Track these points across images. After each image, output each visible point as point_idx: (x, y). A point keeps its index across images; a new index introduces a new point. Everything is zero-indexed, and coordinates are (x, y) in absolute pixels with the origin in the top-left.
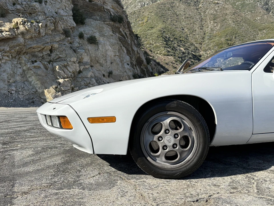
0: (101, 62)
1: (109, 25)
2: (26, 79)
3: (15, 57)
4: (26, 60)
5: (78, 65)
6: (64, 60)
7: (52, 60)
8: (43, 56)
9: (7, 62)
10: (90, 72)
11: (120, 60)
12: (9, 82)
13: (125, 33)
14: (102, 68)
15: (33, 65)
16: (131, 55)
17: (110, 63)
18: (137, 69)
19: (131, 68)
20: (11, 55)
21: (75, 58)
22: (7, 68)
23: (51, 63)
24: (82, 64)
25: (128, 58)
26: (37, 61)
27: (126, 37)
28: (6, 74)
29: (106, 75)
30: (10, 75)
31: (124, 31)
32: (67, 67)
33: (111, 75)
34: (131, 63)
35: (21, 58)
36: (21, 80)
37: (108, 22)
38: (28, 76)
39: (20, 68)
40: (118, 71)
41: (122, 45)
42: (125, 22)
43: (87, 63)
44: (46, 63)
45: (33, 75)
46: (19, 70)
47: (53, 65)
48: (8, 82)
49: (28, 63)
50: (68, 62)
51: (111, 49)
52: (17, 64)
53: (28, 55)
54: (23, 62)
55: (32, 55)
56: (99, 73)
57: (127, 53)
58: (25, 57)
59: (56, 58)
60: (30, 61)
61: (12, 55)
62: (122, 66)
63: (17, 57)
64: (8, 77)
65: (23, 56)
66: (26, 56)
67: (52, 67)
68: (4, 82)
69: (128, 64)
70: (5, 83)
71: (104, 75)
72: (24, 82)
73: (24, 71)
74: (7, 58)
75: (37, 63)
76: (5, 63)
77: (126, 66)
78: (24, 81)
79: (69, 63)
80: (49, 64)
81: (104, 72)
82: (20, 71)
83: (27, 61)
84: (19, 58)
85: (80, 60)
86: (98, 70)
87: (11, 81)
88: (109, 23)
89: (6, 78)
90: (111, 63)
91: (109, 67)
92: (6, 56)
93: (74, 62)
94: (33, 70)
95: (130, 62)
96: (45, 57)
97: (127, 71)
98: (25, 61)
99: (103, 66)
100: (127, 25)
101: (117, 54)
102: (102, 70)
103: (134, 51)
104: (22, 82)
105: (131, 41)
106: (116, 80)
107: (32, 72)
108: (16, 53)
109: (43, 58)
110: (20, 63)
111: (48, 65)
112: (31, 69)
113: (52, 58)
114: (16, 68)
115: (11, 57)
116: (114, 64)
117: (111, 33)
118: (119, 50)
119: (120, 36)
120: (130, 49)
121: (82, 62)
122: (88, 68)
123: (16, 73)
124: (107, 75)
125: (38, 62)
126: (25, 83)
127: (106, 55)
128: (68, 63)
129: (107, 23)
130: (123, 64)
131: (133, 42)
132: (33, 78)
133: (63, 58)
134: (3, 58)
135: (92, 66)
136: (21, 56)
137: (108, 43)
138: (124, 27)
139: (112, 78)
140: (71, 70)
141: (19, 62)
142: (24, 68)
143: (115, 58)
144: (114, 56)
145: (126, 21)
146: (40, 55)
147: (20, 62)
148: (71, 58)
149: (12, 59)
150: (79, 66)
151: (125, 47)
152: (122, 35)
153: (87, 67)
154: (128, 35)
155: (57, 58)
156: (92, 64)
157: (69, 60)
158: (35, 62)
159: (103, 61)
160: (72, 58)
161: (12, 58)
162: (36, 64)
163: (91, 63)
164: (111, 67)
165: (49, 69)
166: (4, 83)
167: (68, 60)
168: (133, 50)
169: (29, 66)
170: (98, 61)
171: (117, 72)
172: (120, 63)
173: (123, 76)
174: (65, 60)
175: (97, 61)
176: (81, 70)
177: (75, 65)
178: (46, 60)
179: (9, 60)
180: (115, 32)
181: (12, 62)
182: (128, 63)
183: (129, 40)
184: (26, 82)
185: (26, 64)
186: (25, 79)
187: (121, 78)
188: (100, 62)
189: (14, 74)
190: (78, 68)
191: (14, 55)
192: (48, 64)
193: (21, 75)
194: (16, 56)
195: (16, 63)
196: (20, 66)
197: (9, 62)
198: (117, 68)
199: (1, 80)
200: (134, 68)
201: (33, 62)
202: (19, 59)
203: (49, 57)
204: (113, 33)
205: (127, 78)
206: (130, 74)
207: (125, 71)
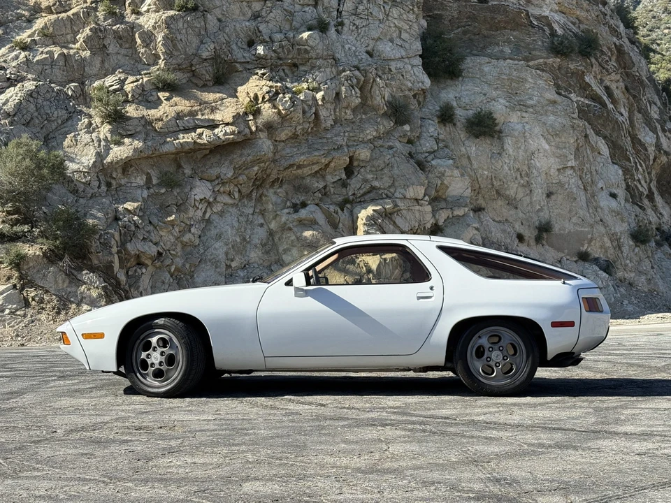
0: (511, 193)
1: (543, 71)
2: (277, 257)
3: (249, 196)
4: (279, 201)
5: (429, 208)
6: (384, 196)
7: (351, 198)
8: (325, 187)
9: (227, 211)
10: (470, 228)
11: (580, 183)
12: (230, 266)
13: (607, 89)
14: (513, 212)
15: (295, 216)
16: (629, 160)
17: (545, 195)
18: (655, 209)
19: (628, 206)
20: (237, 190)
21: (419, 187)
22: (228, 227)
23: (349, 206)
24: (443, 204)
25: (614, 174)
26: (309, 202)
27: (607, 102)
28: (221, 244)
29: (529, 234)
30: (233, 247)
31: (601, 81)
32: (394, 219)
33: (545, 235)
34: (628, 188)
35: (266, 196)
36: (262, 261)
37: (541, 60)
38: (281, 249)
39: (262, 225)
40: (574, 220)
41: (591, 132)
42: (605, 49)
43: (461, 200)
44: (332, 208)
45: (294, 246)
46: (257, 233)
47: (352, 211)
48: (228, 267)
49: (282, 210)
50: (397, 200)
51: (547, 147)
52: (253, 214)
53: (284, 187)
54: (270, 207)
55: (294, 186)
56: (504, 231)
57: (612, 156)
58: (275, 193)
59: (361, 192)
60: (288, 204)
61: (239, 191)
62: (588, 202)
63: (254, 194)
64: (227, 254)
65: (271, 191)
66: (278, 191)
67: (350, 218)
68: (216, 267)
69: (614, 196)
70: (218, 270)
71: (520, 238)
72: (270, 266)
73: (271, 234)
74: (227, 199)
75: (307, 208)
76: (221, 214)
77: (605, 202)
78: (269, 263)
79: (401, 204)
80: (342, 210)
81: (523, 227)
82: (261, 233)
83: (281, 206)
84: (261, 197)
85: (437, 191)
86: (500, 222)
87: (234, 264)
88: (545, 63)
89: (222, 257)
90: (549, 195)
91: (538, 207)
92: (224, 192)
93: (417, 200)
94: (295, 229)
95: (624, 186)
96: (332, 190)
97: (609, 219)
98: (275, 204)
99: (516, 208)
100: (614, 58)
101: (570, 164)
102: (516, 220)
103: (642, 145)
104: (266, 265)
105: (631, 112)
106: (566, 251)
107: (293, 238)
108: (251, 185)
109: (325, 194)
110: (263, 213)
111: (337, 213)
112: (290, 229)
113: (350, 193)
114: (249, 227)
115: (237, 195)
116: (559, 198)
117: (551, 95)
118: (577, 149)
119: (582, 100)
120: (627, 143)
121: (445, 200)
122: (464, 215)
123: (248, 242)
124: (533, 237)
125: (311, 207)
126: (272, 268)
127: (529, 168)
128: (396, 206)
129: (536, 62)
130: (593, 196)
131: (638, 116)
132: (294, 255)
133: (384, 189)
134: (215, 199)
135: (478, 210)
136: (265, 192)
137: (537, 130)
138: (604, 68)
139: (552, 246)
140: (407, 224)
141: (260, 208)
142: (273, 225)
143: (561, 177)
144: (559, 170)
145: (609, 49)
146: (316, 185)
147: (260, 210)
148: (408, 187)
149: (240, 200)
150: (434, 212)
151: (605, 138)
152: (595, 98)
153: (459, 212)
154: (617, 93)
155: (364, 190)
156: (481, 202)
157: (401, 196)
158: (302, 208)
159: (519, 189)
160: (411, 189)
161: (242, 197)
162: (303, 213)
163: (477, 200)
164: (546, 208)
165: (341, 225)
166: (215, 271)
167: (397, 195)
168: (635, 141)
169: (284, 219)
170: (502, 192)
171: (567, 226)
172: (582, 193)
173: (589, 236)
174: (390, 194)
175: (498, 192)
176: (441, 223)
177: (421, 208)
178: (334, 200)
179: (233, 205)
180: (566, 90)
181: (239, 210)
182: (614, 191)
183: (622, 110)
184: (276, 266)
185: (278, 213)
186: (273, 258)
187: (583, 245)
188: (508, 192)
189: (244, 243)
190: (428, 219)
191: (245, 191)
192: (339, 210)
193: (263, 245)
194: (252, 191)
195: (251, 211)
196: (262, 221)
197: (234, 210)
198: (570, 211)
199: (210, 261)
200: (641, 207)
201: (296, 208)
202: (259, 199)
203: (344, 190)
204: (556, 95)
205: (608, 244)
206: (621, 229)
207: (601, 221)
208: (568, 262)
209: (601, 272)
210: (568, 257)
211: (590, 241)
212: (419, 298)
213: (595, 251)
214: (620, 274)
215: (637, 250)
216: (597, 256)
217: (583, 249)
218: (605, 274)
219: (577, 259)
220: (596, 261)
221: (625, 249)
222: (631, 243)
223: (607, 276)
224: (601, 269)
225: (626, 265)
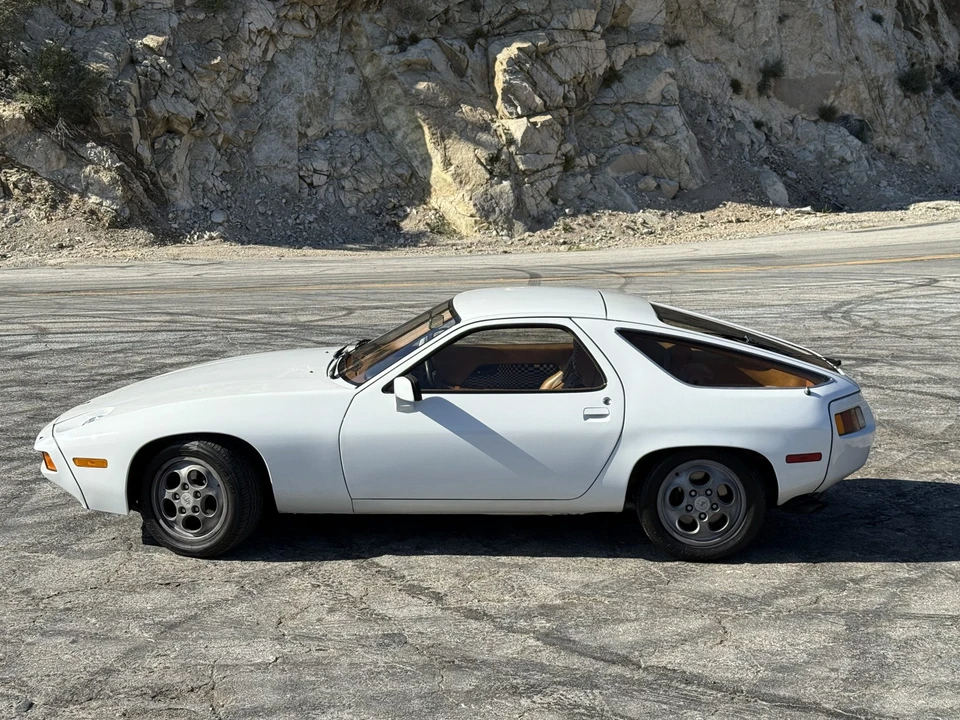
0: (726, 16)
2: (375, 120)
3: (332, 24)
4: (377, 33)
5: (601, 44)
6: (535, 26)
7: (486, 28)
8: (446, 12)
9: (299, 48)
10: (662, 76)
12: (305, 135)
14: (727, 46)
15: (402, 58)
17: (776, 20)
18: (937, 35)
19: (898, 33)
20: (313, 15)
21: (587, 11)
22: (300, 74)
23: (482, 41)
24: (622, 38)
26: (422, 35)
28: (292, 100)
29: (749, 80)
30: (309, 105)
32: (548, 61)
33: (772, 82)
35: (357, 24)
36: (352, 127)
38: (380, 108)
39: (351, 71)
40: (817, 58)
43: (651, 31)
44: (457, 45)
45: (398, 104)
46: (345, 83)
47: (486, 50)
48: (303, 135)
49: (381, 47)
50: (556, 33)
52: (338, 53)
53: (385, 10)
54: (364, 41)
55: (400, 10)
56: (712, 76)
58: (371, 20)
59: (501, 19)
60: (391, 38)
61: (317, 17)
62: (839, 29)
63: (339, 23)
64: (300, 117)
65: (365, 16)
66: (376, 16)
67: (484, 61)
68: (285, 136)
69: (878, 19)
70: (288, 141)
71: (736, 86)
72: (365, 134)
73: (366, 83)
74: (299, 30)
75: (419, 45)
76: (290, 53)
77: (865, 29)
78: (362, 130)
79: (560, 39)
80: (472, 48)
81: (740, 69)
82: (351, 83)
83: (380, 42)
84: (349, 25)
85: (615, 16)
86: (706, 62)
87: (311, 132)
89: (293, 120)
90: (782, 19)
91: (765, 39)
92: (294, 19)
93: (584, 32)
94: (402, 79)
96: (457, 16)
97: (868, 56)
98: (371, 38)
99: (732, 40)
102: (730, 60)
104: (358, 132)
106: (802, 106)
107: (399, 91)
108: (334, 7)
109: (447, 22)
110: (352, 51)
111: (464, 53)
112: (394, 78)
113: (484, 21)
114: (333, 73)
115: (313, 23)
116: (796, 24)
121: (626, 30)
122: (653, 54)
123: (332, 97)
124: (755, 85)
125: (426, 44)
126: (368, 137)
128: (552, 41)
130: (847, 21)
132: (400, 117)
133: (536, 15)
134: (281, 29)
135: (675, 43)
136: (356, 19)
139: (781, 98)
140: (569, 70)
141: (348, 43)
142: (368, 71)
146: (433, 7)
147: (349, 46)
148: (571, 11)
149: (318, 31)
150: (609, 50)
153: (647, 49)
155: (505, 16)
156: (681, 32)
157: (560, 26)
158: (411, 44)
159: (738, 9)
160: (576, 15)
161: (320, 26)
162: (413, 53)
163: (674, 28)
164: (775, 39)
165: (469, 72)
166: (283, 142)
167: (555, 24)
169: (384, 62)
170: (713, 14)
171: (806, 67)
172: (832, 16)
173: (838, 83)
174: (543, 23)
175: (706, 16)
176: (619, 66)
177: (589, 44)
178: (461, 32)
179: (307, 39)
181: (317, 46)
182: (880, 12)
184: (373, 134)
185: (376, 51)
186: (369, 122)
187: (827, 97)
188: (720, 16)
189: (325, 100)
190: (600, 61)
191: (325, 16)
192: (468, 49)
193: (354, 102)
194: (336, 16)
195: (334, 48)
196: (352, 64)
197: (308, 47)
198: (812, 44)
199: (275, 126)
200: (917, 35)
201: (403, 44)
202: (347, 30)
203: (475, 17)
205: (865, 95)
206: (886, 70)
207: (857, 59)
208: (804, 122)
209: (851, 138)
210: (804, 115)
211: (838, 92)
212: (587, 417)
213: (845, 106)
214: (879, 140)
215: (906, 103)
216: (847, 112)
217: (828, 102)
218: (856, 141)
219: (817, 117)
220: (845, 120)
221: (890, 102)
222: (899, 92)
223: (860, 143)
224: (851, 133)
225: (889, 126)
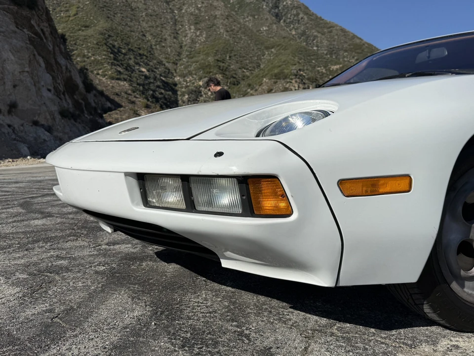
1: (7, 12)
11: (32, 81)
13: (42, 30)
16: (54, 72)
17: (12, 87)
18: (66, 100)
19: (55, 97)
25: (48, 78)
27: (44, 38)
29: (4, 109)
31: (39, 26)
33: (13, 110)
34: (54, 88)
37: (6, 6)
40: (30, 102)
41: (36, 53)
42: (40, 8)
51: (13, 58)
57: (47, 68)
62: (37, 92)
69: (49, 90)
77: (46, 93)
88: (9, 8)
90: (15, 86)
91: (9, 93)
95: (53, 86)
97: (48, 103)
100: (44, 14)
101: (26, 69)
103: (60, 64)
105: (54, 46)
106: (26, 120)
116: (21, 88)
117: (13, 27)
118: (30, 61)
119: (30, 33)
120: (53, 61)
124: (6, 110)
127: (3, 69)
129: (3, 6)
130: (39, 89)
131: (57, 48)
137: (6, 47)
138: (40, 18)
139: (17, 116)
143: (21, 77)
144: (20, 72)
145: (42, 8)
151: (43, 57)
152: (36, 34)
154: (47, 34)
164: (13, 94)
168: (57, 62)
171: (26, 105)
172: (33, 87)
173: (39, 112)
180: (21, 26)
182: (50, 88)
183: (50, 44)
198: (27, 97)
200: (60, 99)
204: (16, 28)
205: (49, 117)
206: (55, 108)
207: (45, 103)
208: (27, 126)
209: (46, 132)
210: (27, 123)
211: (39, 114)
214: (55, 133)
215: (63, 121)
216: (43, 123)
217: (36, 118)
218: (48, 134)
219: (31, 124)
220: (43, 126)
221: (57, 120)
222: (60, 117)
223: (50, 134)
224: (46, 130)
225: (58, 129)
